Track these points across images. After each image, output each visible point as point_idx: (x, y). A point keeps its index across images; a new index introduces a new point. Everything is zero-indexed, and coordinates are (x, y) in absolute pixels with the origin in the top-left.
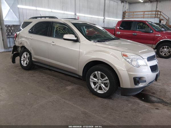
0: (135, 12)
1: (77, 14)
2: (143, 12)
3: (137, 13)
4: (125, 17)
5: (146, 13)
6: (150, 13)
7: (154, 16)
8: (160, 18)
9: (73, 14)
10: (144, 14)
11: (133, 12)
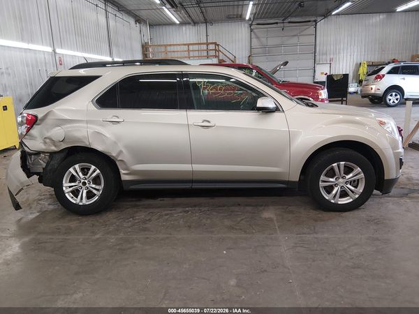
0: (170, 45)
1: (58, 51)
2: (185, 45)
3: (172, 48)
4: (148, 56)
5: (191, 48)
6: (196, 47)
7: (205, 54)
8: (218, 57)
9: (50, 49)
10: (189, 51)
11: (166, 46)
